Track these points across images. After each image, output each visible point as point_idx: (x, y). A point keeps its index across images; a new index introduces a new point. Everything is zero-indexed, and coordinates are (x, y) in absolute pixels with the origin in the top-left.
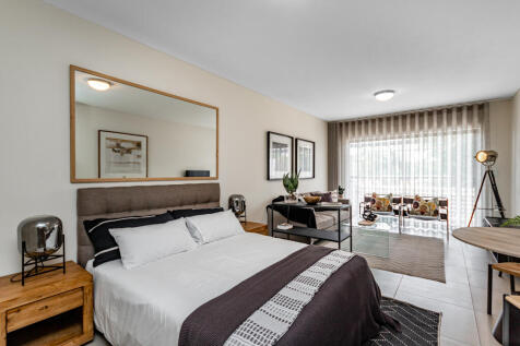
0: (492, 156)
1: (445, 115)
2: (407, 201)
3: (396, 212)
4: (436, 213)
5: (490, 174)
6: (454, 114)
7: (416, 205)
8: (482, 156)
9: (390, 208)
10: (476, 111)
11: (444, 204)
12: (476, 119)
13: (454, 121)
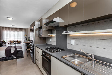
2: (16, 41)
3: (15, 43)
4: (20, 42)
5: (26, 37)
6: (22, 29)
7: (18, 42)
8: (25, 35)
9: (13, 43)
11: (21, 41)
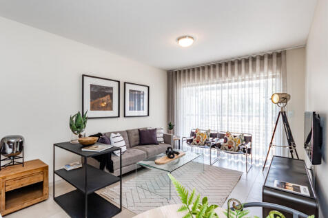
0: (285, 98)
1: (250, 62)
2: (221, 136)
5: (283, 114)
6: (258, 62)
7: (226, 140)
8: (276, 98)
10: (275, 59)
12: (275, 66)
13: (258, 68)
